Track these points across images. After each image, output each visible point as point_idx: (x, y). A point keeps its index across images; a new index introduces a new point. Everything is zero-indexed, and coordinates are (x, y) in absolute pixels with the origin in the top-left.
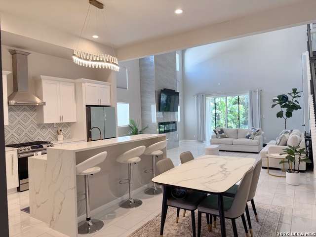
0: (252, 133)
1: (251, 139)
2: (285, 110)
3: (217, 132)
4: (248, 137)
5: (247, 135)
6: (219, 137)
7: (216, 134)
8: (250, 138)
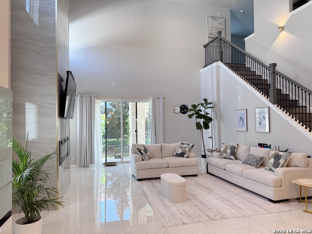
0: (187, 149)
1: (187, 157)
2: (201, 121)
3: (142, 152)
4: (182, 155)
5: (180, 151)
6: (147, 159)
7: (142, 154)
8: (185, 156)
